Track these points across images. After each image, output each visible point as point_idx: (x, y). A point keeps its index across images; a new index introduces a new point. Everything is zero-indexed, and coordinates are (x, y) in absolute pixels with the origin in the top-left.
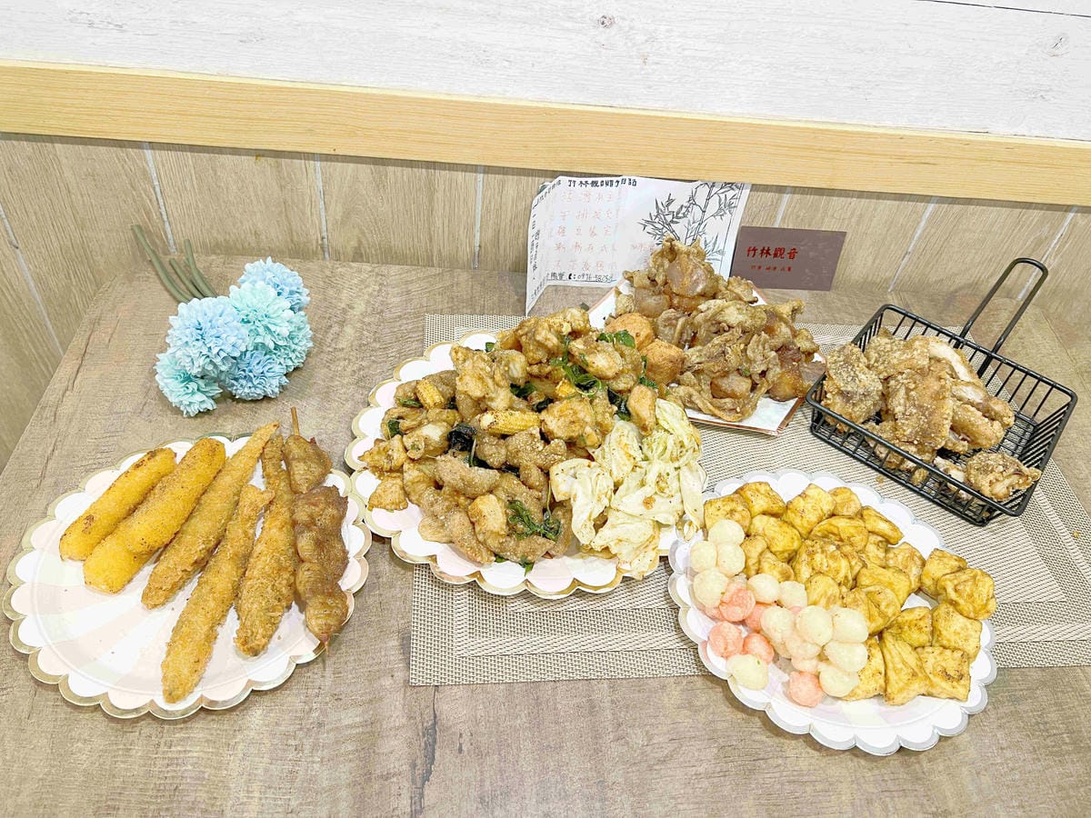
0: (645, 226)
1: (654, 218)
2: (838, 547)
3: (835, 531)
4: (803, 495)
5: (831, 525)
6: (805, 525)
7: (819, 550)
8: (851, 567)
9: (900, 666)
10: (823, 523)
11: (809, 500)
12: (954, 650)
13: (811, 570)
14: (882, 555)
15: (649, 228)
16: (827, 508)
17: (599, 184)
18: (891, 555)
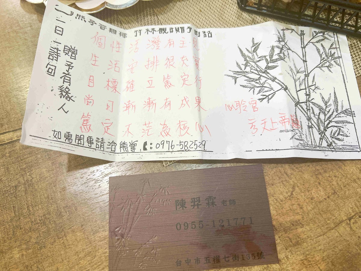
0: (236, 79)
1: (243, 67)
15: (242, 80)
17: (168, 30)
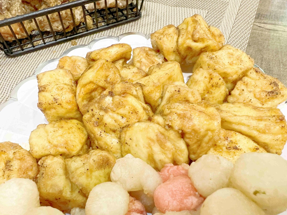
2: (111, 94)
3: (92, 86)
4: (42, 89)
5: (85, 85)
6: (69, 107)
7: (102, 113)
8: (136, 97)
9: (262, 125)
10: (78, 92)
11: (50, 88)
12: (244, 74)
13: (113, 135)
14: (135, 70)
16: (68, 80)
18: (138, 65)
